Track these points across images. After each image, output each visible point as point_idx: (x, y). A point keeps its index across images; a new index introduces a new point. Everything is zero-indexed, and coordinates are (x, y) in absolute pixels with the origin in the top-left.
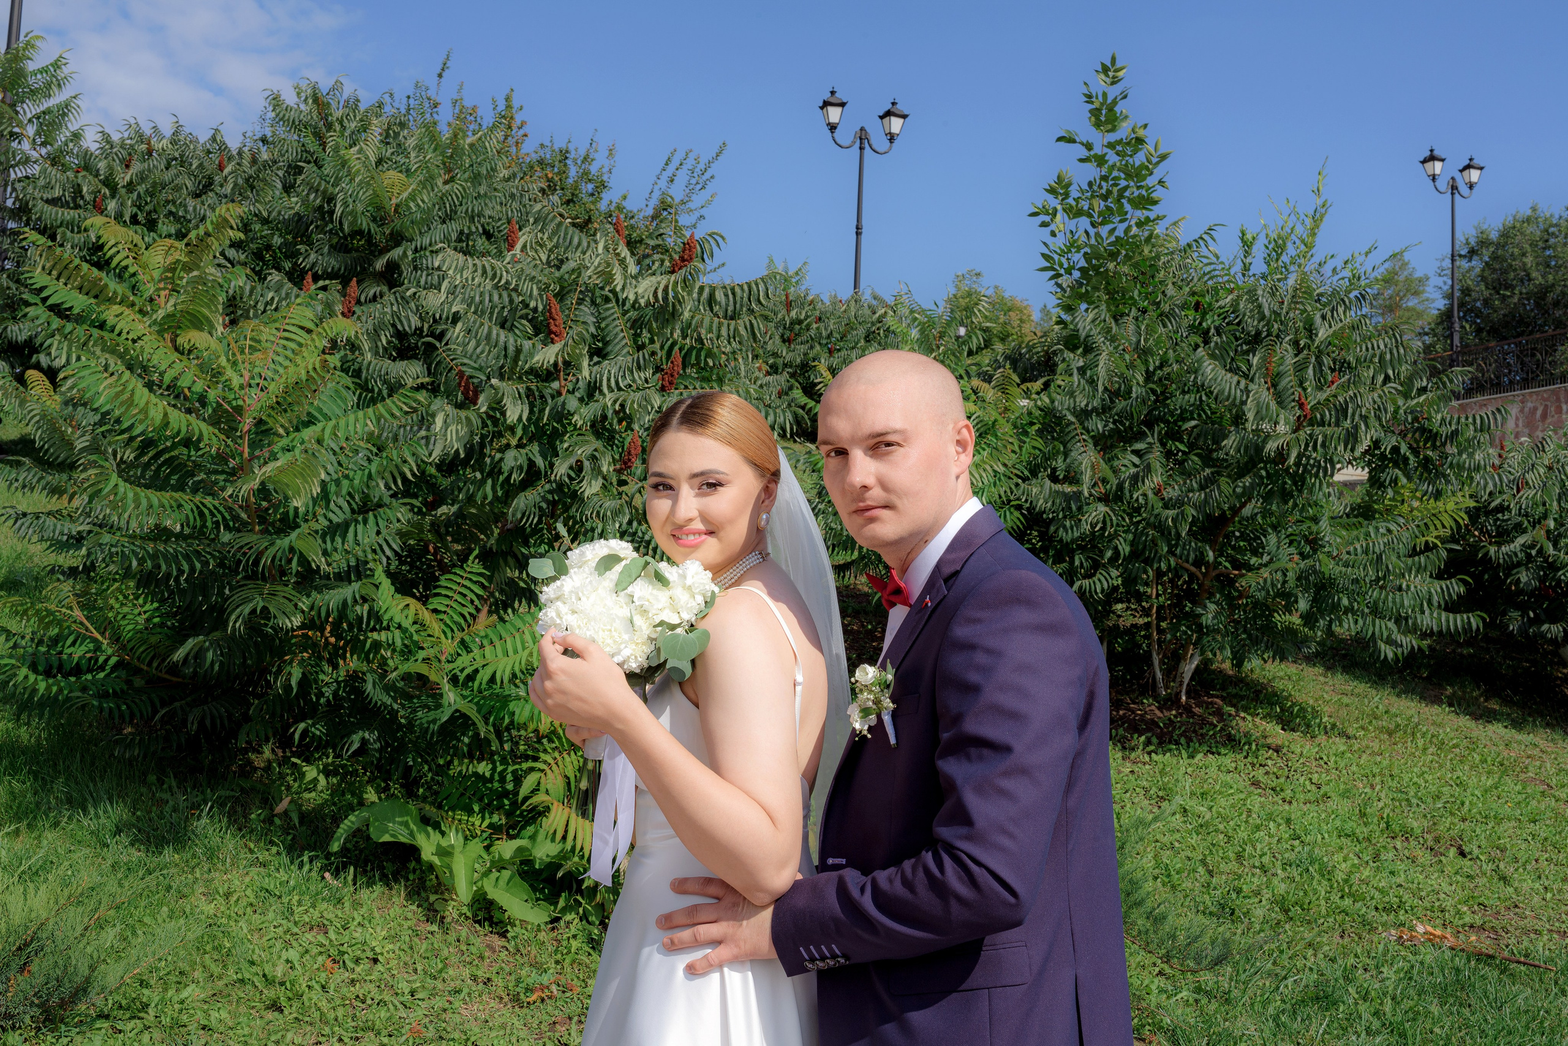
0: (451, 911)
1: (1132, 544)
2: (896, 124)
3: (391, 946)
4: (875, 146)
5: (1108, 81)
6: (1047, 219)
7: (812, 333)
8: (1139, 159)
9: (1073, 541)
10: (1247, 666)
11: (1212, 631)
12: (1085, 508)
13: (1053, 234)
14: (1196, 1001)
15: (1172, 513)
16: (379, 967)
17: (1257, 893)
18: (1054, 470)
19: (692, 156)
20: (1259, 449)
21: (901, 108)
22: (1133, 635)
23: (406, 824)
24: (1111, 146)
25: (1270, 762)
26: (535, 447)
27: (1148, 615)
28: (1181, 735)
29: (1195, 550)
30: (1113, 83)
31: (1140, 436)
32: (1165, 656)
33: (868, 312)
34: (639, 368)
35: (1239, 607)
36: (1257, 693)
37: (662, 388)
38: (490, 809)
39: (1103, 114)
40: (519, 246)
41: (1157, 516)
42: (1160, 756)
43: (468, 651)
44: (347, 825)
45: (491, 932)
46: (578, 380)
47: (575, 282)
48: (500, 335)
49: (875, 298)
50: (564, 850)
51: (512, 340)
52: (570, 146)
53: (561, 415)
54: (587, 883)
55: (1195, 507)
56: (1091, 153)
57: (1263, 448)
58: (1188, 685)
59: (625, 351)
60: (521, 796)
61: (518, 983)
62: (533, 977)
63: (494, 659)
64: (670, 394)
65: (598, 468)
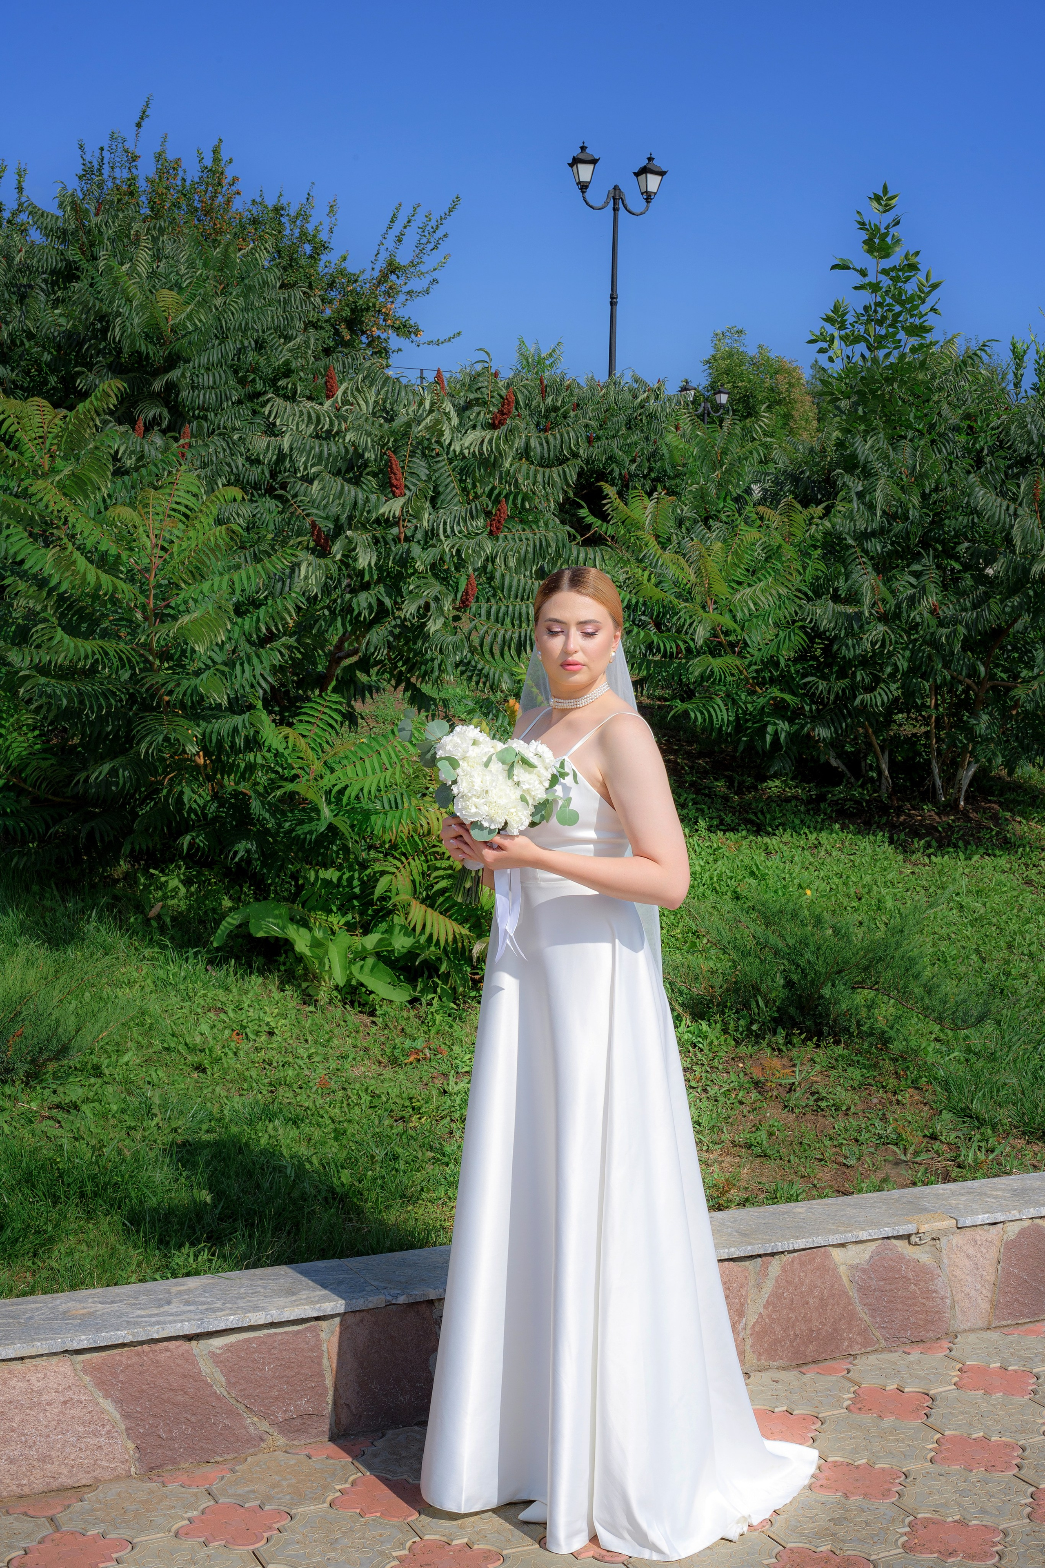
0: (323, 996)
1: (910, 660)
2: (653, 182)
3: (283, 1021)
4: (629, 207)
5: (881, 208)
6: (825, 345)
7: (570, 421)
8: (910, 288)
9: (855, 657)
10: (1019, 772)
11: (987, 740)
12: (866, 627)
13: (831, 360)
14: (967, 1060)
15: (945, 631)
16: (275, 1038)
18: (836, 590)
19: (421, 211)
20: (1026, 571)
21: (658, 163)
22: (914, 744)
23: (277, 924)
24: (885, 272)
26: (381, 588)
27: (928, 725)
28: (959, 838)
29: (968, 666)
30: (885, 211)
31: (917, 557)
32: (944, 763)
33: (628, 396)
34: (472, 517)
35: (1011, 717)
36: (1034, 798)
37: (491, 533)
38: (343, 910)
39: (877, 241)
40: (339, 393)
41: (932, 634)
42: (940, 858)
43: (332, 771)
44: (229, 923)
45: (360, 1012)
46: (416, 527)
47: (406, 435)
48: (351, 491)
49: (636, 382)
50: (418, 941)
51: (360, 495)
52: (284, 201)
53: (405, 561)
54: (443, 968)
55: (967, 626)
56: (866, 280)
57: (1030, 569)
58: (966, 791)
59: (456, 500)
60: (376, 897)
61: (394, 1048)
62: (408, 1043)
63: (356, 778)
64: (497, 539)
65: (440, 609)
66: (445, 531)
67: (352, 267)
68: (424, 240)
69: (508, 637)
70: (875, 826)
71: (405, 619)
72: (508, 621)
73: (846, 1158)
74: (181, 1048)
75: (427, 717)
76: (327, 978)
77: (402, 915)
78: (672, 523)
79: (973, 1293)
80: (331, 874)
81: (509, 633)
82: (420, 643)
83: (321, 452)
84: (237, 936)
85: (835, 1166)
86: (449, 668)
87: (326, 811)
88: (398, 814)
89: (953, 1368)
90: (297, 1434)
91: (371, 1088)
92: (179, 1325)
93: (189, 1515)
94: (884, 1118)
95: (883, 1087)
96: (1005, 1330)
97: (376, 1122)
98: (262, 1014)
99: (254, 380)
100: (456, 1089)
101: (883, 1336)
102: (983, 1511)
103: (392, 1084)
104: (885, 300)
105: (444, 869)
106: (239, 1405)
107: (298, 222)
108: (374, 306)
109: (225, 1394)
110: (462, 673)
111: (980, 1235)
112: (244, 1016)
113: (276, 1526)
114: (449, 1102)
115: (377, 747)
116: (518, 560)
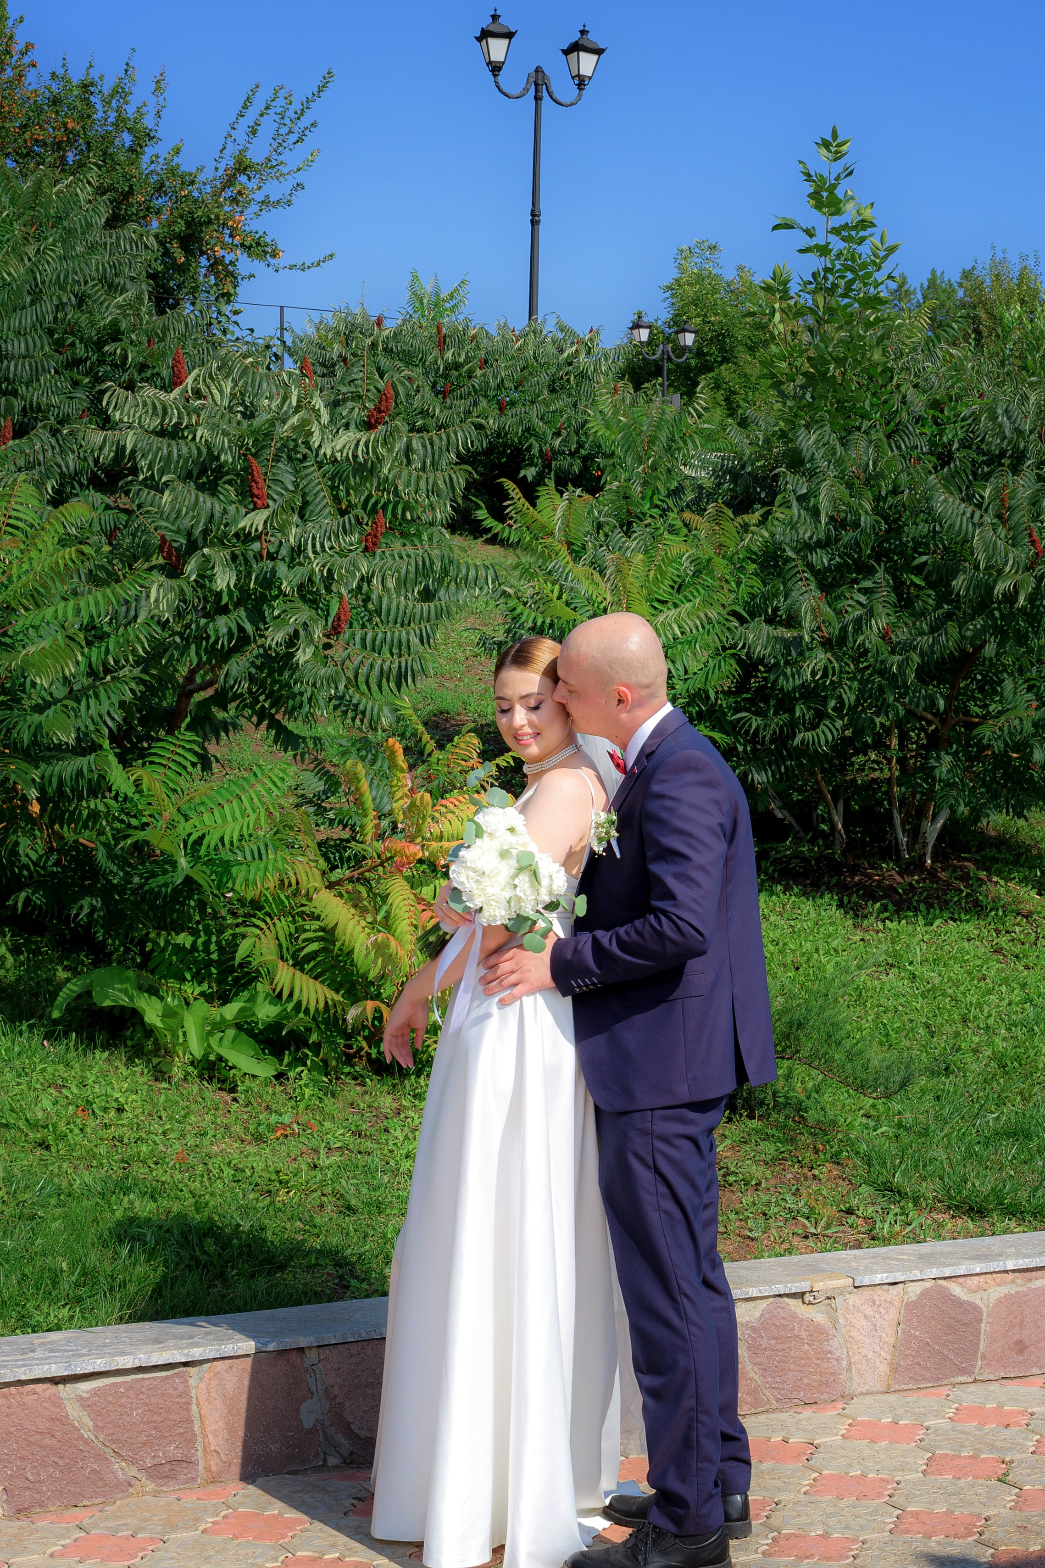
0: (177, 1072)
1: (858, 692)
2: (587, 63)
3: (134, 1097)
4: (556, 95)
5: (831, 156)
6: (765, 319)
7: (476, 382)
8: (864, 251)
9: (794, 689)
12: (807, 654)
14: (896, 1135)
15: (897, 658)
16: (124, 1115)
17: (976, 1051)
18: (776, 610)
19: (282, 94)
20: (990, 589)
21: (594, 38)
23: (125, 992)
24: (836, 231)
25: (1017, 929)
26: (242, 613)
27: (888, 769)
28: (922, 901)
29: (925, 698)
30: (836, 160)
31: (869, 572)
32: (908, 814)
33: (551, 349)
34: (345, 532)
36: (1019, 855)
37: (366, 549)
38: (199, 978)
39: (825, 194)
40: (190, 380)
41: (882, 662)
42: (895, 923)
43: (187, 818)
44: (71, 991)
45: (220, 1089)
46: (281, 542)
47: (269, 435)
48: (206, 501)
49: (562, 330)
50: (285, 1010)
51: (217, 506)
52: (94, 74)
53: (269, 581)
54: (314, 1038)
55: (922, 654)
56: (812, 242)
57: (994, 587)
58: (934, 846)
59: (327, 511)
60: (237, 962)
61: (259, 1125)
62: (274, 1118)
63: (214, 825)
64: (374, 555)
65: (309, 636)
66: (314, 546)
67: (186, 164)
68: (284, 130)
69: (386, 668)
70: (824, 887)
71: (270, 648)
72: (386, 649)
73: (751, 1231)
74: (22, 1124)
75: (295, 756)
76: (180, 1052)
77: (267, 983)
78: (588, 527)
79: (871, 1355)
80: (184, 939)
81: (388, 663)
82: (286, 674)
83: (170, 453)
84: (76, 1009)
85: (739, 1239)
86: (322, 703)
87: (183, 862)
88: (262, 866)
89: (843, 1424)
90: (165, 1480)
91: (234, 1162)
92: (46, 1367)
93: (62, 1542)
94: (797, 1193)
95: (799, 1162)
96: (905, 1394)
97: (241, 1195)
98: (109, 1090)
99: (73, 345)
100: (327, 1162)
101: (774, 1396)
102: (847, 1527)
103: (258, 1158)
104: (834, 266)
105: (315, 931)
106: (107, 1450)
107: (114, 104)
108: (217, 218)
109: (93, 1438)
110: (336, 708)
111: (879, 1294)
112: (89, 1092)
113: (150, 1548)
114: (319, 1176)
115: (238, 792)
116: (398, 580)
